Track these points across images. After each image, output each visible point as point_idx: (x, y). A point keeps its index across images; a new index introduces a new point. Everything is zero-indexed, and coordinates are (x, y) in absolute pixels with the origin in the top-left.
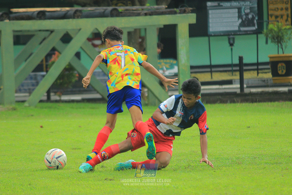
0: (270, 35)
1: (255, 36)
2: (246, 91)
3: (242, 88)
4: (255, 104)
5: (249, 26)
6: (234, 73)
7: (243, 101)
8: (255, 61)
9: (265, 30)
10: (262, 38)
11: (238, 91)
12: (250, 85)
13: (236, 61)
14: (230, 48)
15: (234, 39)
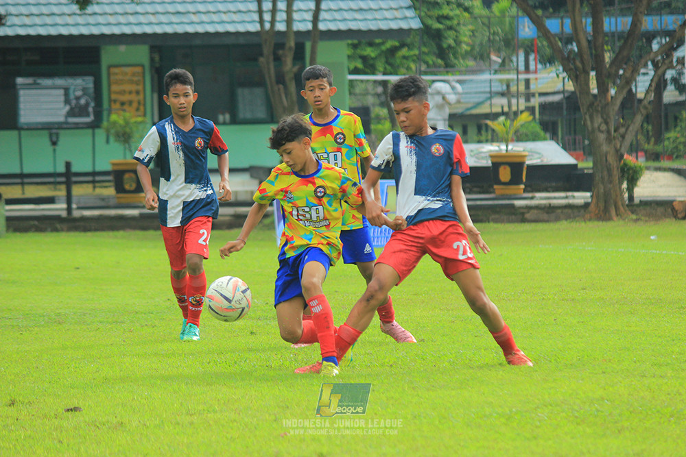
0: (113, 131)
1: (90, 131)
2: (76, 214)
3: (69, 209)
4: (89, 234)
5: (80, 115)
6: (59, 187)
7: (70, 229)
8: (89, 169)
9: (105, 124)
10: (100, 134)
11: (64, 214)
12: (82, 205)
13: (61, 169)
14: (51, 148)
15: (57, 135)
